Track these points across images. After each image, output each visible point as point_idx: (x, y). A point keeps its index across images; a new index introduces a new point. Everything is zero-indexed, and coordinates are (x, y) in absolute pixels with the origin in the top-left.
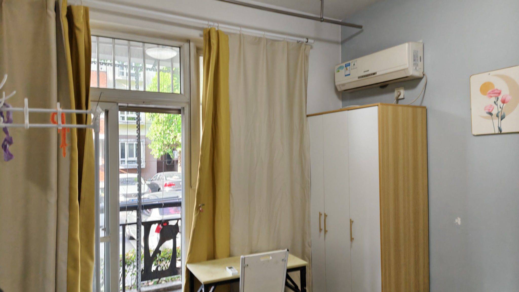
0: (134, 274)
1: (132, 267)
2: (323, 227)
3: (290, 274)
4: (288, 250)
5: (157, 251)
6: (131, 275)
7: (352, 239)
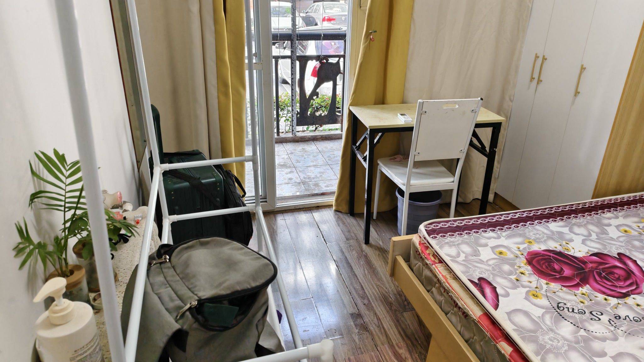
0: (288, 120)
1: (285, 112)
2: (536, 76)
3: (478, 131)
4: (482, 99)
5: (315, 93)
6: (285, 121)
7: (577, 93)
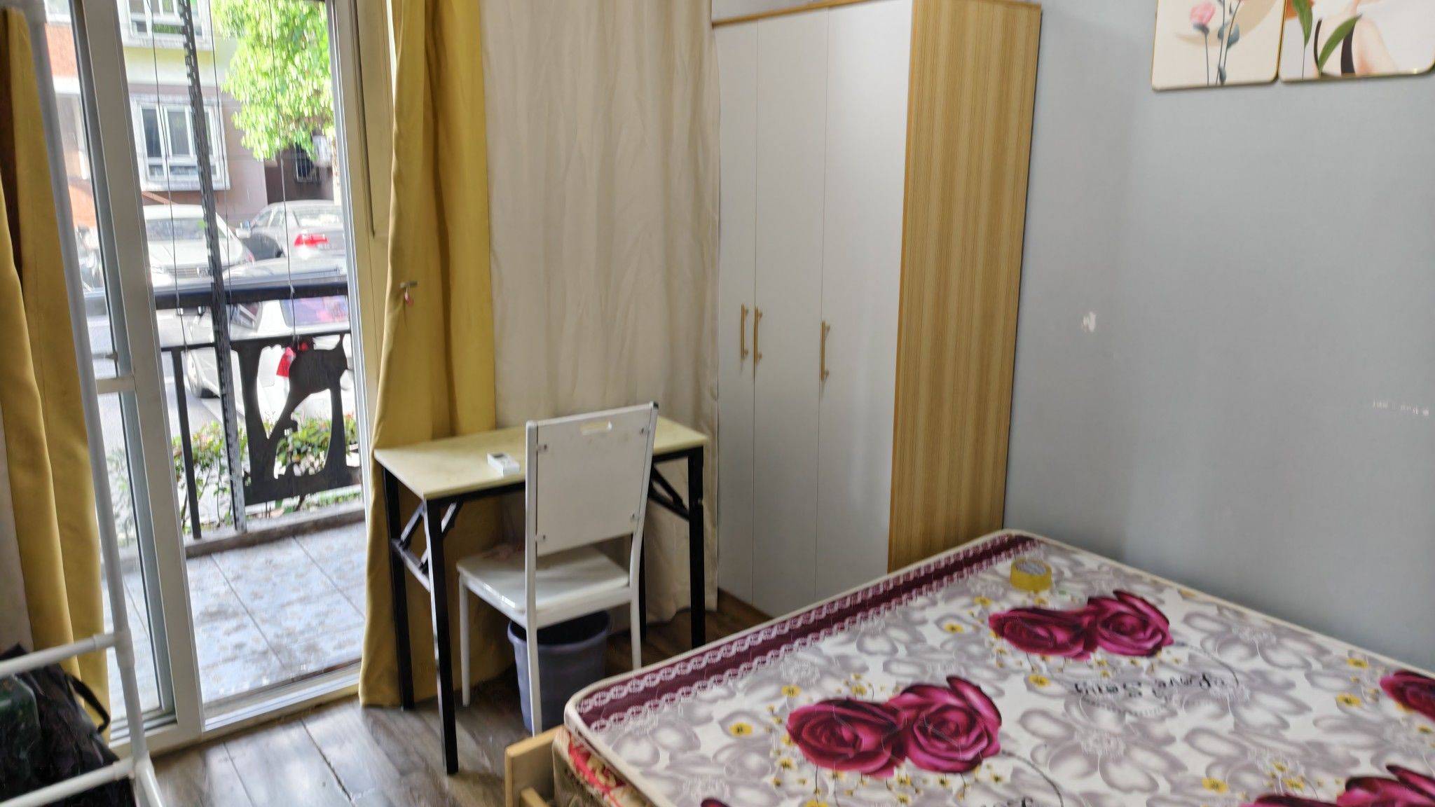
0: (224, 490)
1: (215, 471)
2: (749, 345)
4: (656, 405)
5: (286, 422)
6: (216, 493)
7: (824, 374)
